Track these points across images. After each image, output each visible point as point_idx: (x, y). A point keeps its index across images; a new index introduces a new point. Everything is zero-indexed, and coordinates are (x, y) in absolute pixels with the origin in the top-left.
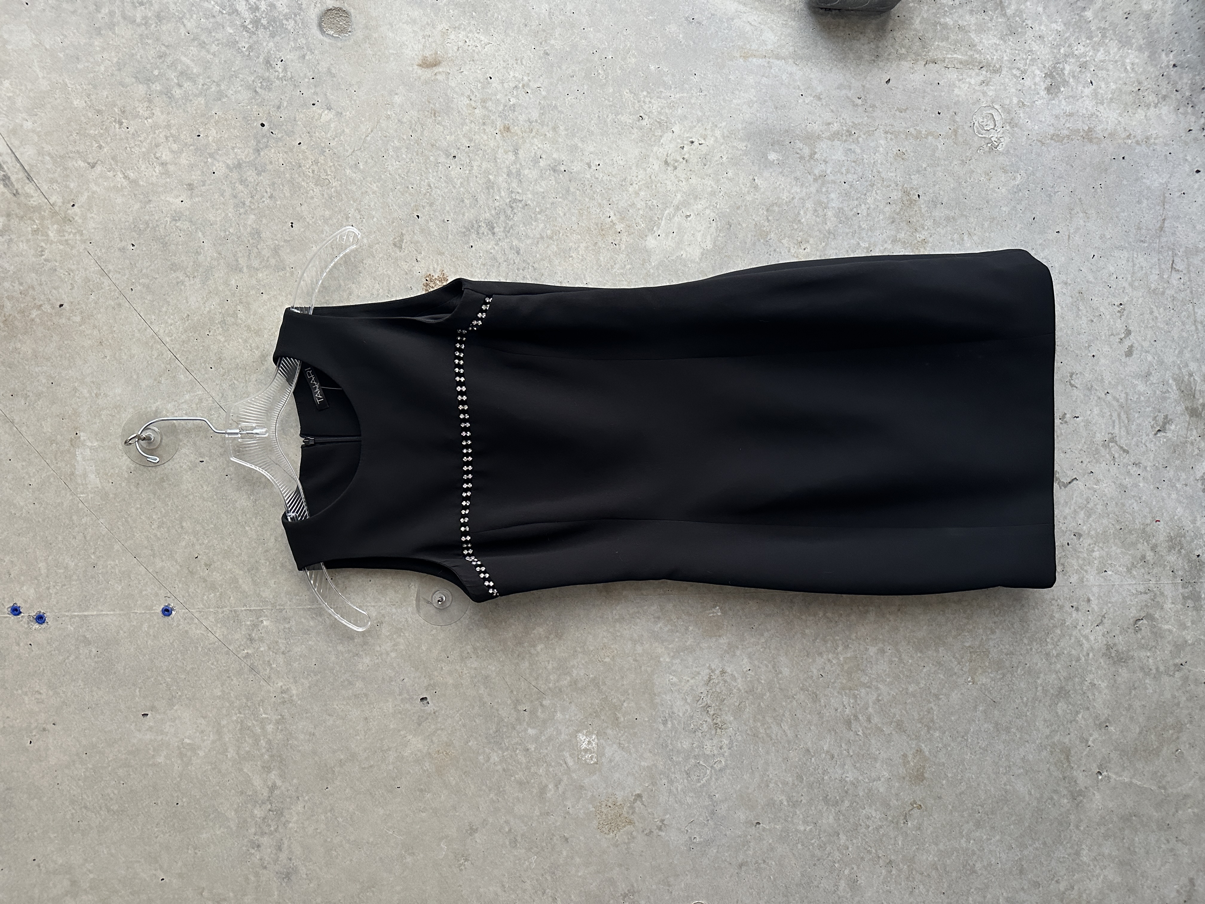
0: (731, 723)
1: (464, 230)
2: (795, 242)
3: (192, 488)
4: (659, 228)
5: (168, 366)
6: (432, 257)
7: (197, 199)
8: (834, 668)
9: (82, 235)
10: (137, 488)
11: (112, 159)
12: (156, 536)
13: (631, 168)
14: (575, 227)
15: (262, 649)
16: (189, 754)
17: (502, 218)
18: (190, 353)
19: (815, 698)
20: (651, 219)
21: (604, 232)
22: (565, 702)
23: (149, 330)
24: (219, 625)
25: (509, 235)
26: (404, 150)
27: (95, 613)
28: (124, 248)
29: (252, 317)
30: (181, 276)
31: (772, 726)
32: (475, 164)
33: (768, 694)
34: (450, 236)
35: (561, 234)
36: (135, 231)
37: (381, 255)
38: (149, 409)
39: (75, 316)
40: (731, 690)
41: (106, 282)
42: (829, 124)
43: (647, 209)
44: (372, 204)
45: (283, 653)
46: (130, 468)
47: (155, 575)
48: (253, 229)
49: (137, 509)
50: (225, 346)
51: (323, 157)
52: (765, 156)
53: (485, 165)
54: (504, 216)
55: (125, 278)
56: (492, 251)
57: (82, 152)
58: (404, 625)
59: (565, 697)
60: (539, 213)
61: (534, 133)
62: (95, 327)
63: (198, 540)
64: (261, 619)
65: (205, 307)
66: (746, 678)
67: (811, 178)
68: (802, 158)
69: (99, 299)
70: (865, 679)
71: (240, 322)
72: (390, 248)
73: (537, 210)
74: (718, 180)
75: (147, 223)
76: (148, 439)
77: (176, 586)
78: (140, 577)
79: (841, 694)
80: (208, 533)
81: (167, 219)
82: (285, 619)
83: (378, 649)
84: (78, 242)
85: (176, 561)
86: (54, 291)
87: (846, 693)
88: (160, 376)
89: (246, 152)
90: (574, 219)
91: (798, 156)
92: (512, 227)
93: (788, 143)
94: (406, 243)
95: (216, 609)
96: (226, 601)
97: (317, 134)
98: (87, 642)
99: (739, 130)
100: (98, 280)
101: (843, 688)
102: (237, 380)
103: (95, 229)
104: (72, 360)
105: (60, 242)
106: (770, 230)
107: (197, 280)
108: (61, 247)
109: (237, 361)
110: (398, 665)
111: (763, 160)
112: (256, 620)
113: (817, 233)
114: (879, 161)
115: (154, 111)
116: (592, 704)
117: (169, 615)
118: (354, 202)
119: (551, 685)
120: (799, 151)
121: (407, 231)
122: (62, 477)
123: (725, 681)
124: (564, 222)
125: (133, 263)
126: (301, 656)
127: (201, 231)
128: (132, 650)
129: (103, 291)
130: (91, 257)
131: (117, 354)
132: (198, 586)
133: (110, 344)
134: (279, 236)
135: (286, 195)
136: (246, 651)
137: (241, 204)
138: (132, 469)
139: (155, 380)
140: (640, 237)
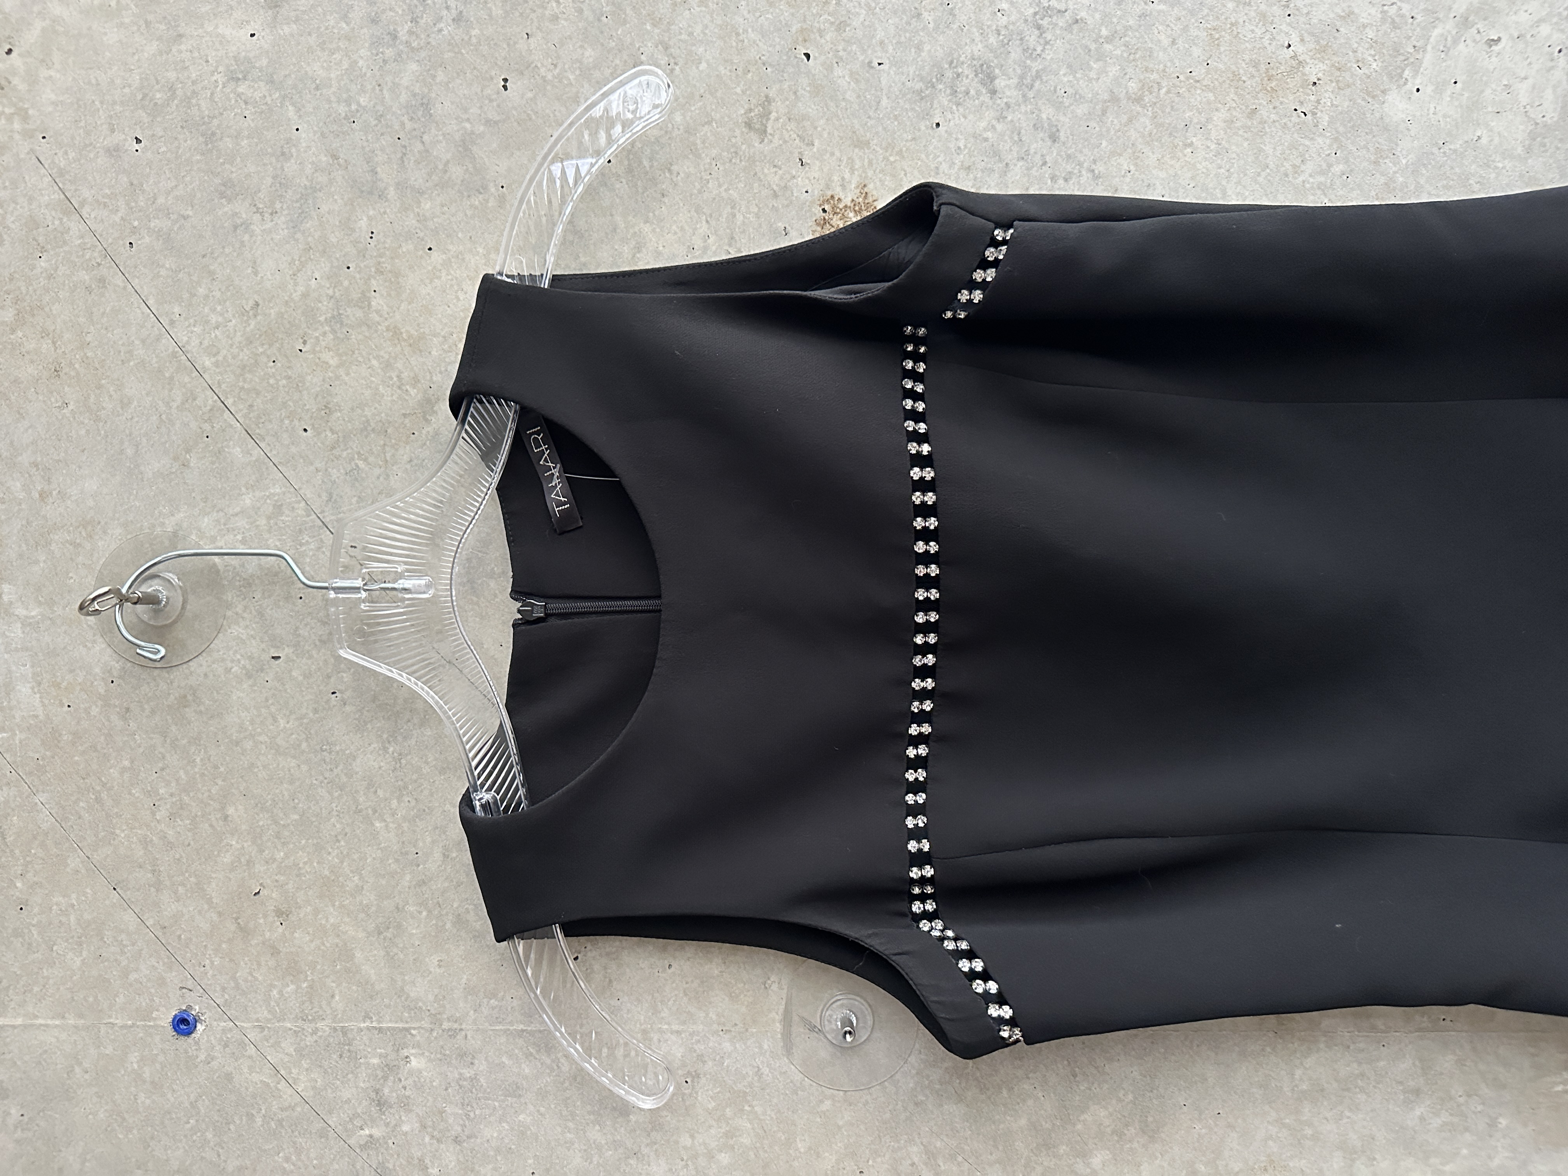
1: (919, 85)
3: (252, 722)
4: (1416, 72)
5: (207, 427)
6: (838, 154)
7: (287, 30)
9: (25, 118)
10: (124, 718)
12: (164, 837)
14: (1200, 72)
15: (406, 1128)
17: (1016, 53)
18: (258, 393)
20: (1397, 50)
21: (1273, 84)
23: (166, 341)
24: (305, 1064)
25: (1031, 94)
27: (19, 1021)
28: (117, 149)
29: (403, 306)
30: (242, 208)
34: (885, 102)
35: (1164, 90)
36: (143, 107)
37: (714, 152)
38: (156, 529)
41: (75, 226)
43: (1386, 27)
44: (698, 30)
45: (456, 1140)
46: (110, 672)
47: (159, 934)
48: (414, 95)
49: (124, 770)
50: (338, 378)
54: (1019, 51)
55: (117, 218)
56: (989, 134)
58: (751, 1085)
60: (1109, 40)
62: (45, 333)
63: (261, 851)
64: (405, 1052)
65: (296, 284)
69: (56, 270)
71: (377, 319)
72: (738, 132)
73: (1104, 32)
75: (172, 89)
76: (151, 600)
77: (207, 962)
78: (123, 936)
80: (286, 833)
81: (217, 77)
82: (462, 1055)
84: (17, 137)
85: (209, 901)
88: (188, 451)
92: (1038, 76)
94: (777, 119)
95: (300, 1023)
96: (324, 1003)
100: (57, 222)
102: (365, 460)
103: (54, 104)
107: (281, 220)
109: (368, 412)
112: (393, 1056)
117: (189, 1033)
118: (654, 25)
121: (781, 91)
124: (1171, 61)
125: (135, 182)
126: (498, 1150)
127: (293, 104)
128: (101, 1115)
129: (66, 248)
130: (43, 171)
131: (92, 398)
132: (259, 964)
133: (78, 373)
134: (474, 110)
135: (494, 13)
136: (367, 1132)
137: (387, 38)
138: (115, 674)
139: (176, 458)
140: (1368, 93)
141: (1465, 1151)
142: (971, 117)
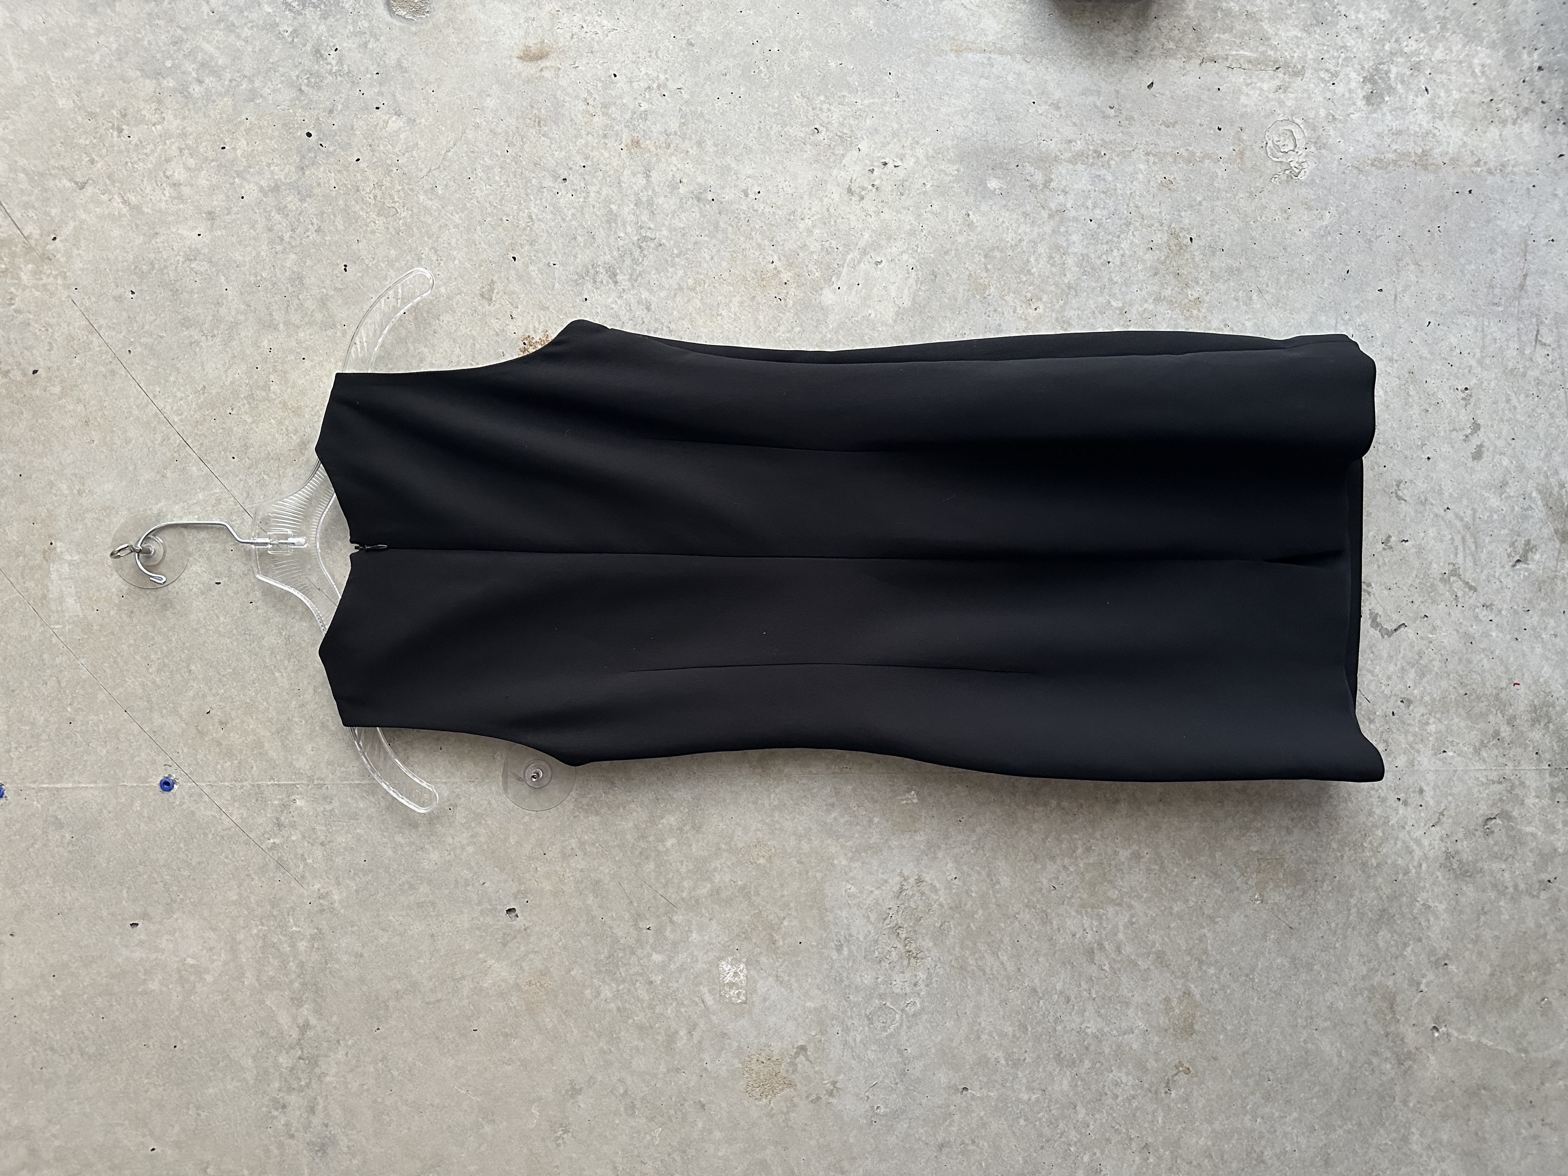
0: (929, 951)
1: (576, 277)
2: (1023, 298)
3: (205, 618)
4: (838, 278)
5: (176, 455)
6: (532, 313)
7: (219, 233)
8: (1071, 877)
9: (65, 278)
10: (130, 617)
11: (109, 177)
12: (154, 682)
13: (802, 198)
14: (726, 275)
15: (294, 838)
16: (192, 978)
17: (628, 261)
18: (206, 437)
19: (1045, 919)
20: (829, 267)
21: (764, 283)
22: (703, 919)
23: (151, 406)
24: (237, 805)
25: (636, 284)
26: (497, 170)
27: (70, 785)
28: (120, 297)
29: (289, 390)
30: (195, 334)
31: (986, 955)
32: (593, 189)
33: (981, 912)
34: (557, 285)
35: (707, 285)
36: (136, 274)
37: (463, 310)
38: (149, 512)
39: (54, 385)
40: (930, 905)
41: (96, 340)
42: (1070, 141)
43: (824, 253)
44: (453, 241)
45: (322, 844)
46: (121, 591)
47: (152, 735)
48: (294, 272)
49: (130, 646)
50: (252, 429)
51: (388, 179)
52: (982, 183)
53: (604, 192)
54: (630, 260)
55: (121, 336)
56: (613, 306)
57: (68, 168)
58: (485, 810)
59: (703, 911)
60: (678, 256)
61: (671, 150)
62: (79, 401)
63: (210, 689)
64: (293, 797)
65: (227, 376)
66: (951, 889)
67: (1045, 214)
68: (1032, 186)
69: (85, 364)
70: (1114, 894)
71: (274, 397)
72: (476, 300)
73: (675, 251)
74: (920, 215)
75: (152, 264)
76: (146, 551)
77: (180, 751)
78: (131, 737)
79: (1081, 914)
80: (225, 679)
81: (178, 257)
82: (325, 798)
83: (450, 841)
84: (59, 287)
85: (181, 717)
86: (26, 352)
87: (1087, 912)
88: (165, 468)
89: (286, 170)
90: (724, 264)
91: (1028, 183)
92: (640, 274)
93: (1014, 166)
94: (498, 293)
95: (234, 782)
96: (247, 772)
97: (382, 148)
98: (59, 825)
99: (948, 149)
100: (85, 338)
101: (1083, 906)
102: (268, 475)
103: (82, 270)
104: (48, 445)
105: (36, 287)
106: (989, 282)
107: (218, 340)
108: (37, 294)
109: (269, 449)
110: (477, 863)
111: (980, 188)
112: (286, 799)
113: (1053, 288)
114: (1137, 193)
115: (164, 115)
116: (740, 921)
117: (170, 790)
118: (429, 238)
119: (684, 895)
120: (1029, 178)
121: (500, 277)
122: (31, 602)
123: (923, 894)
124: (711, 268)
125: (131, 316)
126: (346, 849)
127: (224, 275)
128: (119, 836)
129: (91, 352)
130: (76, 308)
131: (108, 438)
132: (210, 751)
133: (99, 424)
134: (328, 282)
135: (339, 228)
136: (272, 841)
137: (278, 240)
138: (124, 592)
139: (158, 473)
140: (813, 289)
141: (857, 835)
142: (604, 296)
